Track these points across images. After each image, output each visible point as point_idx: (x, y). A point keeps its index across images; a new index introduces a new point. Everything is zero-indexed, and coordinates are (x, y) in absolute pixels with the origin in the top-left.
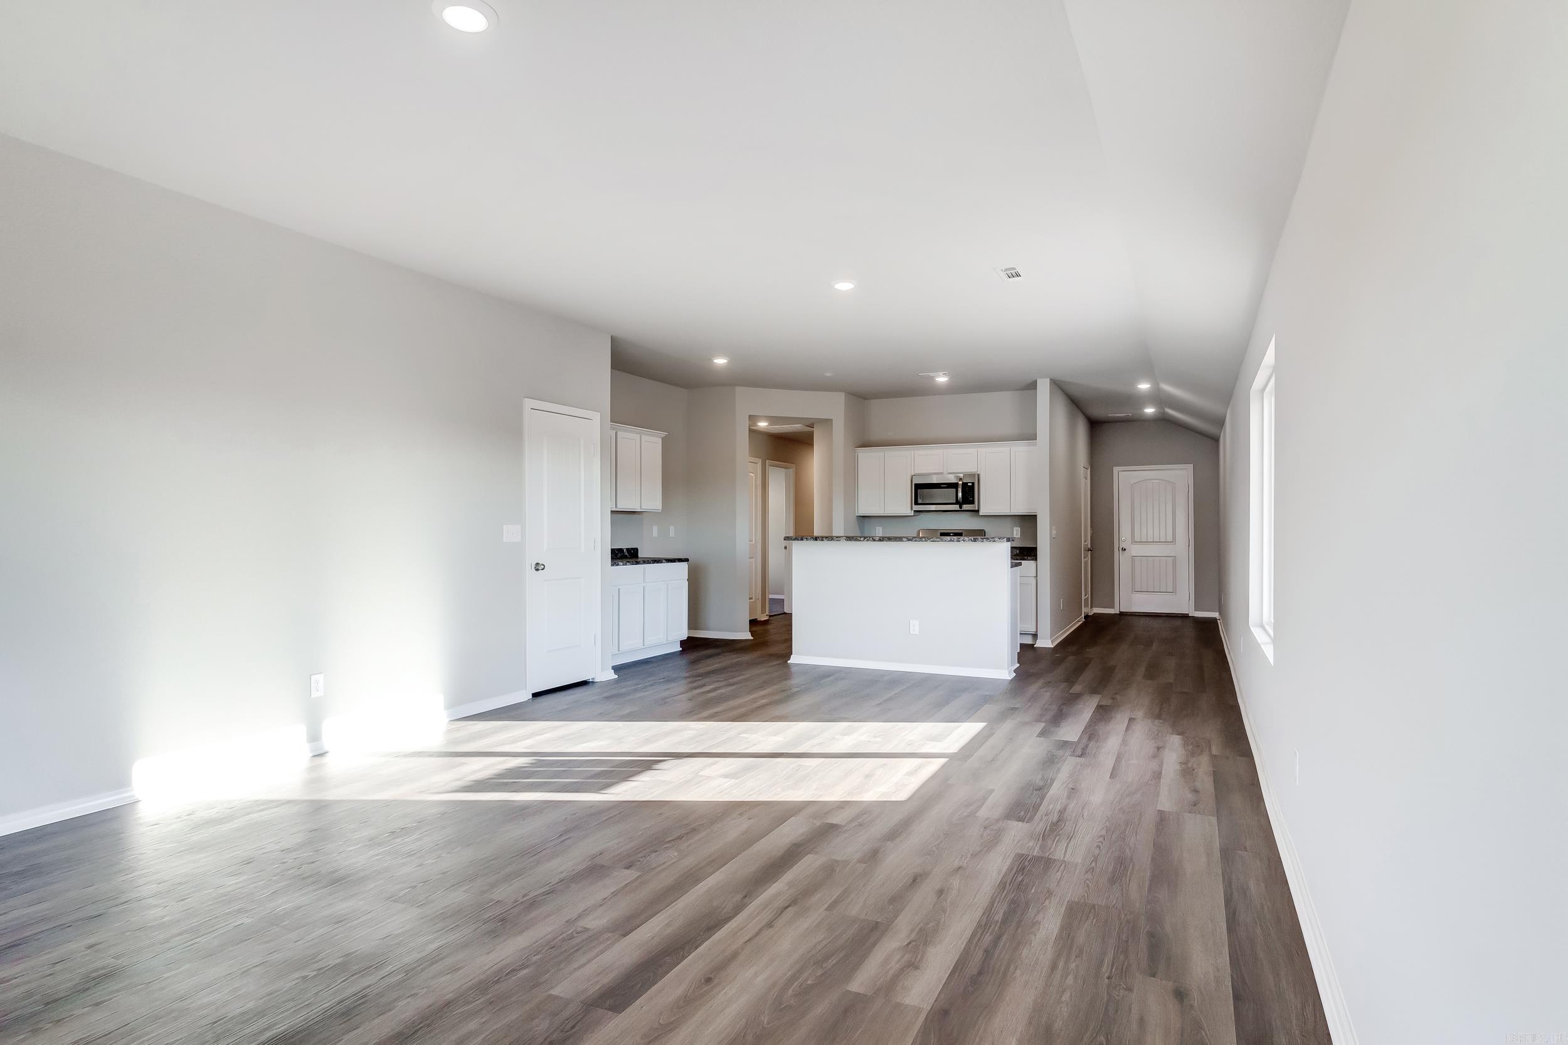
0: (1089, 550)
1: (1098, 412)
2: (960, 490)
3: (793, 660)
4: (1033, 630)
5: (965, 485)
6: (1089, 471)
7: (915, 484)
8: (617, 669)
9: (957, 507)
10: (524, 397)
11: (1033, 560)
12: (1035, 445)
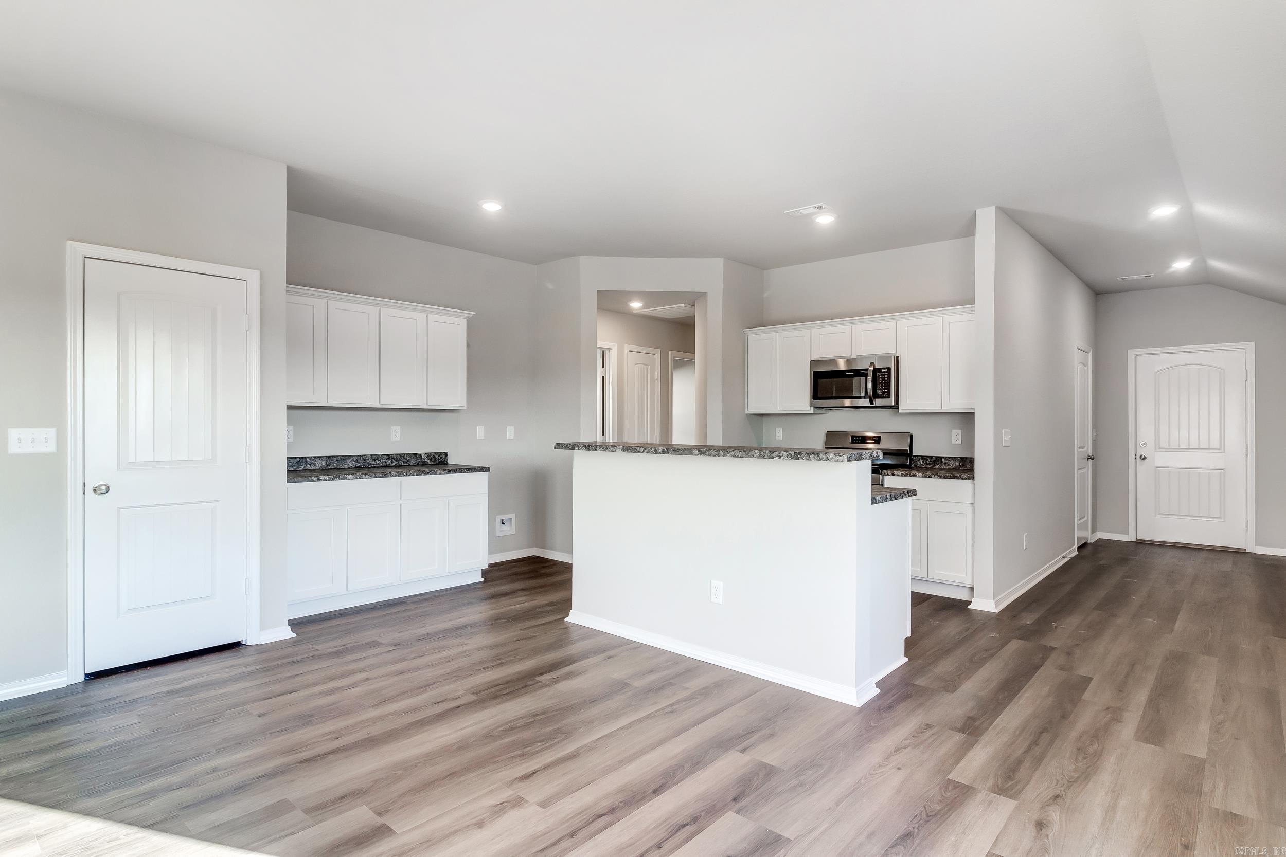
0: (1089, 458)
1: (1103, 274)
2: (870, 378)
3: (574, 617)
4: (969, 583)
5: (876, 370)
6: (1090, 355)
7: (814, 372)
8: (295, 624)
9: (866, 402)
10: (68, 240)
11: (969, 478)
12: (972, 311)
